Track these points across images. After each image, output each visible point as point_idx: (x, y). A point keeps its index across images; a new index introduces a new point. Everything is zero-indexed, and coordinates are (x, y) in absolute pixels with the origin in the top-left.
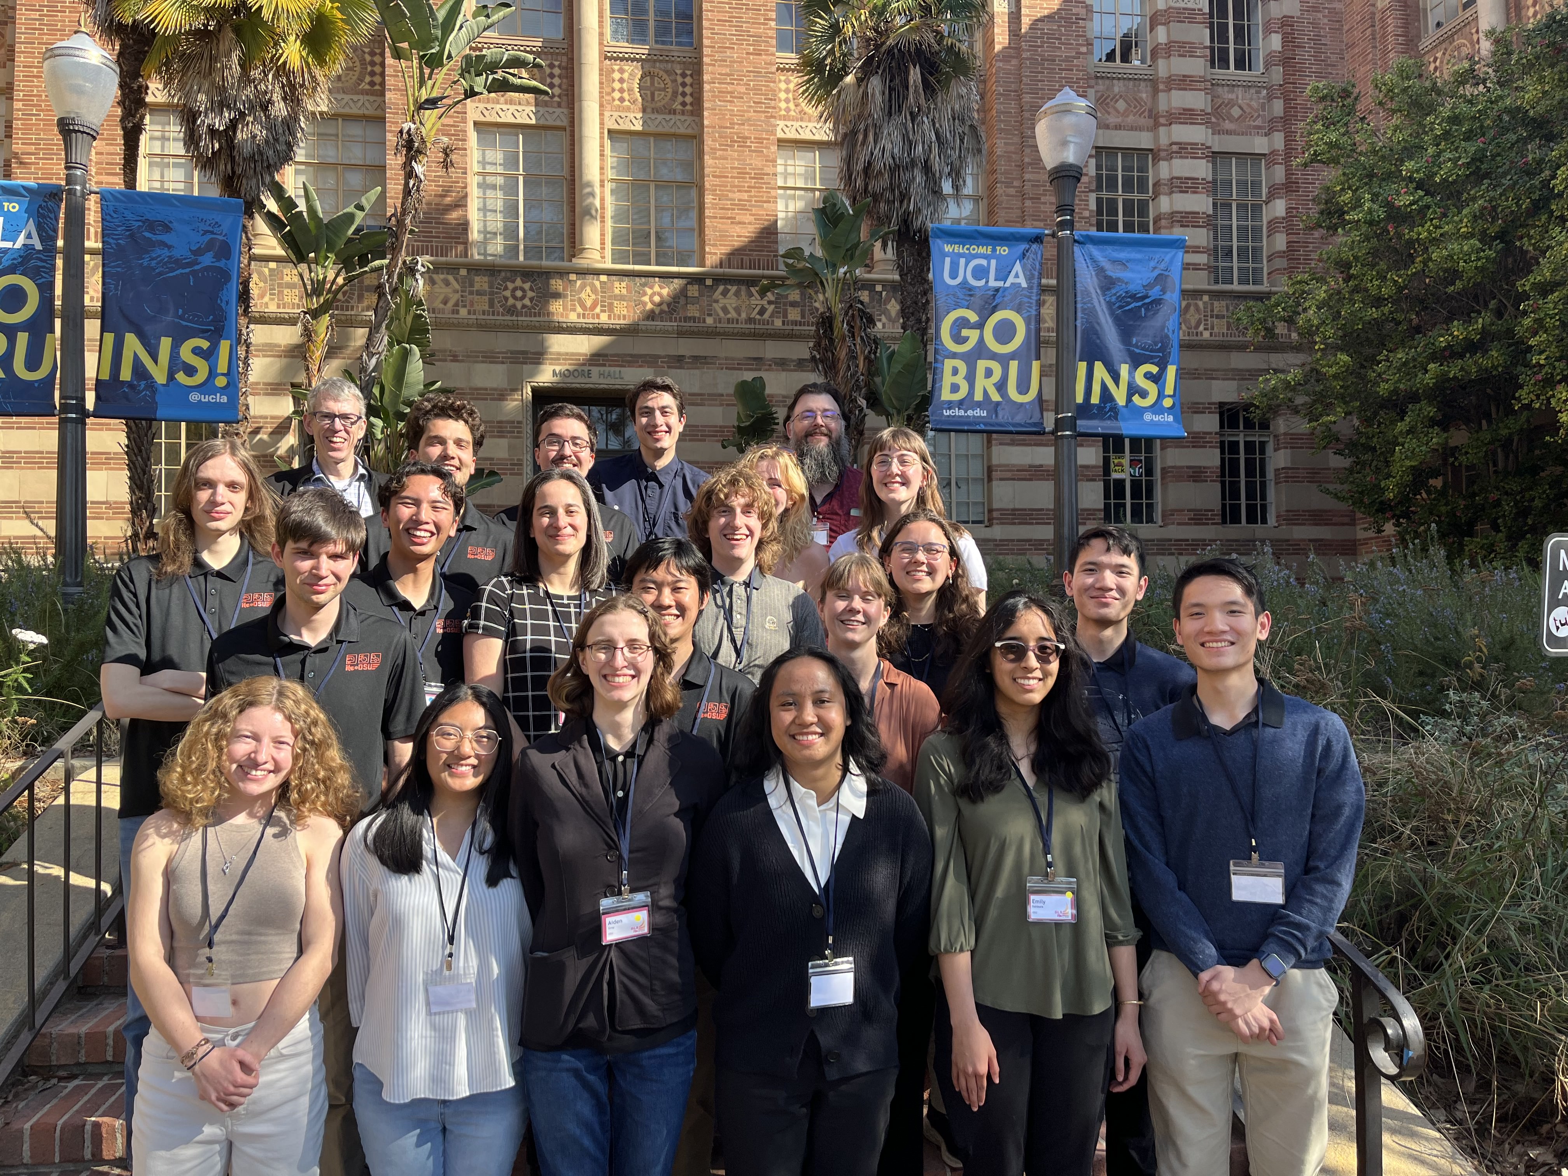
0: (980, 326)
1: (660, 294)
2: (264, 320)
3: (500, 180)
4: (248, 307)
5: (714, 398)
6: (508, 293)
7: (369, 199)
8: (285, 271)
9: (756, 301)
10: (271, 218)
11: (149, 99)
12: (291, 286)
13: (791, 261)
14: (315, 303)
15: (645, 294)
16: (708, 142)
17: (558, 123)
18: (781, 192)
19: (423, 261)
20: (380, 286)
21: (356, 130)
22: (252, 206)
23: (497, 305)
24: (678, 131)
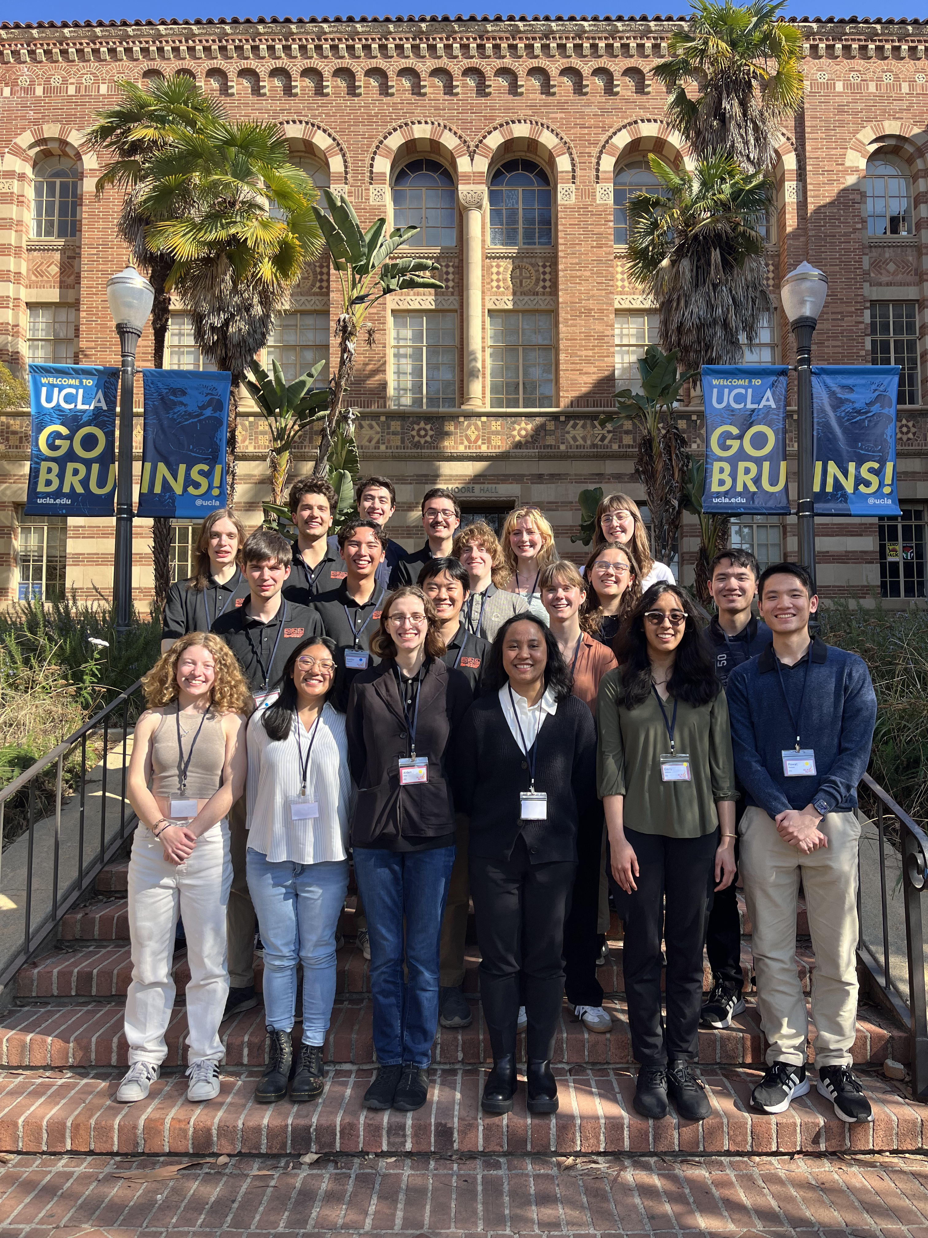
0: (740, 437)
1: (525, 429)
2: (245, 458)
3: (409, 351)
4: (234, 448)
5: (566, 505)
6: (414, 433)
7: (316, 370)
8: (260, 423)
9: (598, 430)
10: (250, 385)
11: (171, 307)
12: (263, 433)
13: (622, 400)
14: (279, 444)
15: (514, 429)
16: (562, 315)
17: (452, 307)
18: (618, 348)
19: (353, 412)
20: (324, 430)
21: (309, 321)
22: (237, 378)
23: (407, 441)
24: (540, 308)
